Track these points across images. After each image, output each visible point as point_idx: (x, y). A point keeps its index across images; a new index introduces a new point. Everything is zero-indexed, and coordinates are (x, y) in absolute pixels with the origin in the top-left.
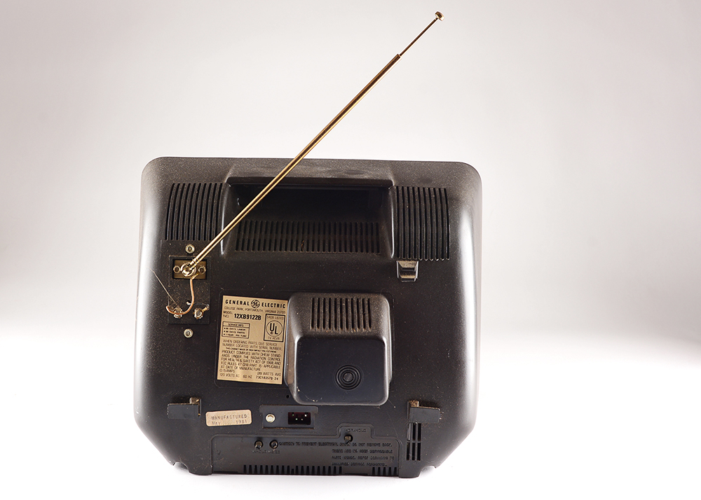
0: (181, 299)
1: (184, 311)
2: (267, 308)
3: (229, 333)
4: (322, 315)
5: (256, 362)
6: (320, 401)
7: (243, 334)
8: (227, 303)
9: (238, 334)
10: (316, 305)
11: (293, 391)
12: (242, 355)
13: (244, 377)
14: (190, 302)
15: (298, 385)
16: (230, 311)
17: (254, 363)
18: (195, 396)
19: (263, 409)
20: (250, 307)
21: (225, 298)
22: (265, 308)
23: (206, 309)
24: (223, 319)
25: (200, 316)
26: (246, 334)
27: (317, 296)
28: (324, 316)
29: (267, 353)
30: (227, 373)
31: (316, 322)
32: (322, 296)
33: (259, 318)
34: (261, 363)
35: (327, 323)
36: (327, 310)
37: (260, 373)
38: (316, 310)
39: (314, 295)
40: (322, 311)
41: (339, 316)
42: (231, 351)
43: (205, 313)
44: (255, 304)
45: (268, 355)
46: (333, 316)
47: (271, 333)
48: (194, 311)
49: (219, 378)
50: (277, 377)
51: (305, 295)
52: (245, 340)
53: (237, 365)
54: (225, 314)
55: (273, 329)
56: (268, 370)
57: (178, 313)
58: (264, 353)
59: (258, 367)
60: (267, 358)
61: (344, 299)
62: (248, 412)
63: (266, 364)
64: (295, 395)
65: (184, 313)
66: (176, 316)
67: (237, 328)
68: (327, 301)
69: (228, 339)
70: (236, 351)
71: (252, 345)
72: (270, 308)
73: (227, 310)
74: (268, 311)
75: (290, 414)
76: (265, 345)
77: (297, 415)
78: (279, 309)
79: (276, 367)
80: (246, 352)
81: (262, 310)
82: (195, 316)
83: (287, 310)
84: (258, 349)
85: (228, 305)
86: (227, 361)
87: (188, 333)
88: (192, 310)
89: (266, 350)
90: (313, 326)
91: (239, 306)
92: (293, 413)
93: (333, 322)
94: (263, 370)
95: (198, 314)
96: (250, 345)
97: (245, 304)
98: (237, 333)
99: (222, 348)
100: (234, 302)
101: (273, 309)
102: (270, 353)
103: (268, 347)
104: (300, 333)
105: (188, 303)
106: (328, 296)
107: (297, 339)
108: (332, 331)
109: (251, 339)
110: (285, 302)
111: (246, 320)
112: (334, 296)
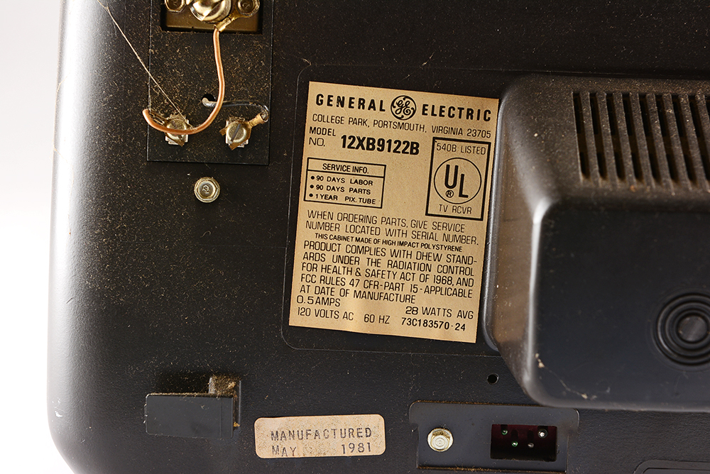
0: (184, 90)
1: (194, 123)
2: (438, 121)
3: (324, 192)
4: (608, 140)
5: (403, 277)
6: (603, 398)
7: (366, 196)
8: (319, 103)
9: (352, 194)
10: (587, 110)
11: (519, 368)
12: (363, 258)
13: (367, 318)
14: (212, 98)
15: (541, 346)
16: (327, 126)
17: (397, 280)
18: (224, 373)
19: (419, 412)
20: (388, 116)
21: (315, 88)
22: (430, 121)
23: (258, 119)
24: (309, 150)
25: (242, 140)
26: (375, 195)
27: (587, 87)
28: (617, 144)
29: (435, 251)
30: (319, 307)
31: (594, 161)
32: (603, 87)
33: (414, 148)
34: (416, 281)
35: (629, 164)
36: (622, 126)
37: (414, 310)
38: (589, 125)
39: (578, 84)
40: (606, 127)
41: (660, 145)
42: (329, 242)
43: (255, 133)
44: (403, 108)
45: (437, 258)
46: (642, 142)
47: (448, 194)
48: (224, 125)
49: (295, 320)
50: (462, 321)
51: (551, 83)
52: (370, 212)
53: (347, 286)
54: (314, 136)
55: (455, 182)
56: (436, 300)
57: (177, 131)
58: (425, 251)
59: (406, 291)
60: (434, 265)
61: (667, 95)
62: (375, 422)
63: (430, 283)
64: (527, 378)
65: (195, 130)
66: (171, 138)
67: (347, 178)
68: (619, 102)
69: (320, 208)
70: (344, 243)
71: (393, 227)
72: (445, 121)
73: (322, 125)
74: (438, 129)
75: (497, 430)
76: (429, 229)
77: (515, 431)
78: (473, 124)
79: (460, 294)
80: (373, 246)
81: (422, 128)
82: (228, 138)
83: (494, 127)
84: (409, 239)
85: (324, 110)
86: (318, 273)
87: (206, 189)
88: (220, 123)
89: (430, 242)
90: (586, 171)
91: (357, 113)
92: (504, 427)
93: (645, 162)
94: (422, 300)
95: (234, 135)
96: (384, 227)
97: (372, 106)
98: (347, 193)
99: (304, 234)
100: (341, 102)
101: (457, 123)
102: (444, 253)
103: (439, 234)
104: (550, 193)
105: (207, 102)
106: (619, 88)
107: (539, 210)
108: (648, 188)
109: (388, 211)
110: (492, 104)
111: (374, 156)
112: (636, 87)
